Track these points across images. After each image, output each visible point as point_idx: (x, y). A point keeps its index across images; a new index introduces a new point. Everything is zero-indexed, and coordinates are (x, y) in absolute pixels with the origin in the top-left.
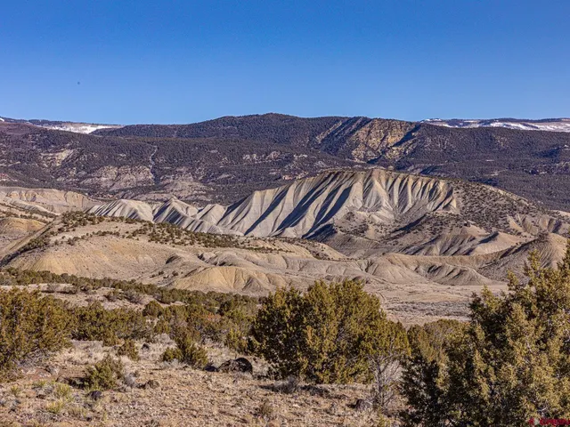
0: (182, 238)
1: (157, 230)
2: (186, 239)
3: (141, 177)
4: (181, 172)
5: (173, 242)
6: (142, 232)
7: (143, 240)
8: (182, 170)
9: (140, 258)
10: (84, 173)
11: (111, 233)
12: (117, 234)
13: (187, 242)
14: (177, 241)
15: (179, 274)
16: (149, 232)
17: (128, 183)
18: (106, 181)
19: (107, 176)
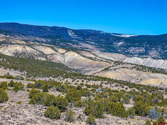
0: (146, 70)
1: (139, 67)
2: (147, 70)
3: (141, 50)
4: (153, 49)
5: (143, 71)
6: (135, 67)
7: (135, 70)
8: (154, 49)
9: (133, 75)
10: (125, 49)
11: (126, 68)
12: (127, 68)
13: (147, 71)
14: (144, 70)
15: (142, 80)
16: (137, 68)
17: (138, 52)
18: (131, 51)
19: (132, 50)
